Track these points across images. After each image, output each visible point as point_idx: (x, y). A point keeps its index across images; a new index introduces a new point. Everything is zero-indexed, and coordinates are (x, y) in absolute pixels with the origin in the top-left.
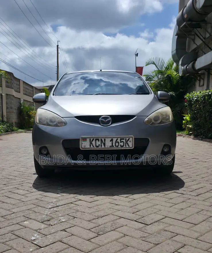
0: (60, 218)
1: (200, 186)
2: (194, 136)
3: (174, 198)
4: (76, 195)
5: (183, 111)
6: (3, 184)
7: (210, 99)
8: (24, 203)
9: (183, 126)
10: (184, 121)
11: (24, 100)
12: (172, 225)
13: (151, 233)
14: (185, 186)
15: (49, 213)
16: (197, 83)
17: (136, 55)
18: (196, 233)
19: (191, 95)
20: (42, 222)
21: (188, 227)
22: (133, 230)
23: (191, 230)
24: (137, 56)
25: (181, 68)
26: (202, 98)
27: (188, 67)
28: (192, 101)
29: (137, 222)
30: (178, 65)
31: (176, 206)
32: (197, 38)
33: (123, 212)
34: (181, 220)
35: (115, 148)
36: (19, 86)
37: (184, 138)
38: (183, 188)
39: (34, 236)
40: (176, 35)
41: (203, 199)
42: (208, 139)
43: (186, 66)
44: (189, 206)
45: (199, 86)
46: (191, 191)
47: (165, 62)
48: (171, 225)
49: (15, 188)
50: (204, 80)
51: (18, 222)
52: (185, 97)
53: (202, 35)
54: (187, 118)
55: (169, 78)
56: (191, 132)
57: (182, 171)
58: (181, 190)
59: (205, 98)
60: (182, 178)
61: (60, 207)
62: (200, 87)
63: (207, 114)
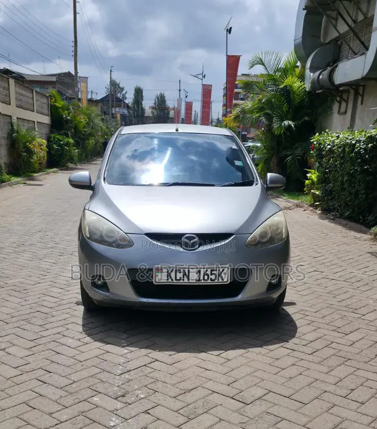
0: (137, 391)
1: (319, 335)
2: (322, 210)
3: (281, 358)
4: (150, 351)
5: (307, 157)
6: (39, 324)
7: (352, 153)
8: (81, 364)
9: (305, 189)
10: (307, 182)
11: (18, 118)
12: (278, 405)
13: (252, 417)
14: (297, 335)
15: (121, 382)
16: (336, 107)
17: (227, 30)
18: (304, 417)
19: (321, 139)
20: (116, 399)
21: (296, 408)
22: (230, 412)
23: (299, 412)
24: (230, 33)
25: (310, 76)
26: (340, 147)
27: (321, 77)
28: (324, 150)
29: (233, 399)
30: (304, 67)
31: (283, 373)
32: (340, 21)
33: (216, 383)
34: (288, 397)
35: (203, 283)
36: (8, 92)
37: (306, 212)
38: (294, 339)
39: (112, 421)
40: (304, 9)
41: (320, 359)
42: (344, 219)
43: (317, 73)
44: (299, 373)
45: (338, 113)
46: (304, 344)
47: (282, 62)
48: (276, 405)
49: (59, 333)
50: (347, 102)
51: (85, 397)
52: (312, 141)
53: (351, 15)
54: (313, 175)
55: (287, 92)
56: (317, 203)
57: (296, 302)
58: (291, 344)
59: (344, 149)
60: (295, 317)
61: (132, 373)
62: (340, 114)
63: (346, 178)
